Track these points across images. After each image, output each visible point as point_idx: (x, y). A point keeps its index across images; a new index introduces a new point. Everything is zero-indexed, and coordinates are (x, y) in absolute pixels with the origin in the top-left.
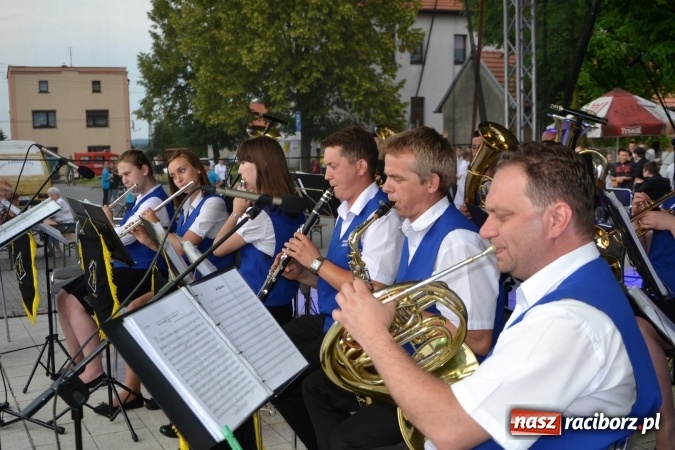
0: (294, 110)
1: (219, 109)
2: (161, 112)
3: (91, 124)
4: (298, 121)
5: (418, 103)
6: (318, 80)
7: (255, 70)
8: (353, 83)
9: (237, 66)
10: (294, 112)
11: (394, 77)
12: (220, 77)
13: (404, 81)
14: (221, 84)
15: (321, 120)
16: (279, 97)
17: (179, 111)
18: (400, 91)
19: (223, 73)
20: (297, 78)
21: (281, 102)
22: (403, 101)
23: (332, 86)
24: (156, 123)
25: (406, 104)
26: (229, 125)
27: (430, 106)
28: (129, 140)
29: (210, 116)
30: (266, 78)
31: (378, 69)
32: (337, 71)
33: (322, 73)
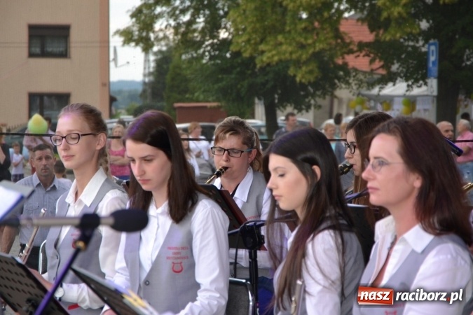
0: (427, 36)
1: (282, 31)
2: (170, 33)
3: (38, 50)
4: (433, 58)
10: (426, 41)
17: (203, 31)
24: (160, 52)
26: (298, 64)
28: (106, 83)
29: (262, 47)
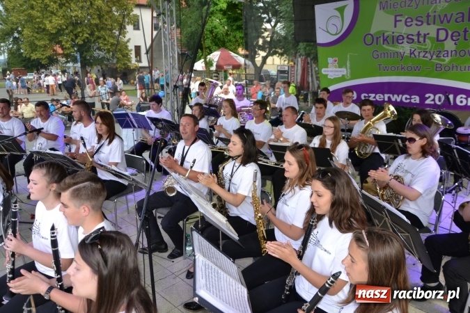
5: (138, 49)
6: (87, 38)
7: (54, 32)
8: (105, 39)
9: (44, 29)
11: (124, 37)
12: (35, 35)
13: (130, 39)
14: (37, 39)
15: (91, 57)
16: (68, 46)
18: (128, 44)
19: (37, 33)
20: (77, 36)
21: (69, 49)
22: (130, 48)
23: (94, 41)
25: (131, 50)
27: (143, 51)
30: (61, 35)
31: (117, 33)
32: (96, 33)
33: (89, 34)
